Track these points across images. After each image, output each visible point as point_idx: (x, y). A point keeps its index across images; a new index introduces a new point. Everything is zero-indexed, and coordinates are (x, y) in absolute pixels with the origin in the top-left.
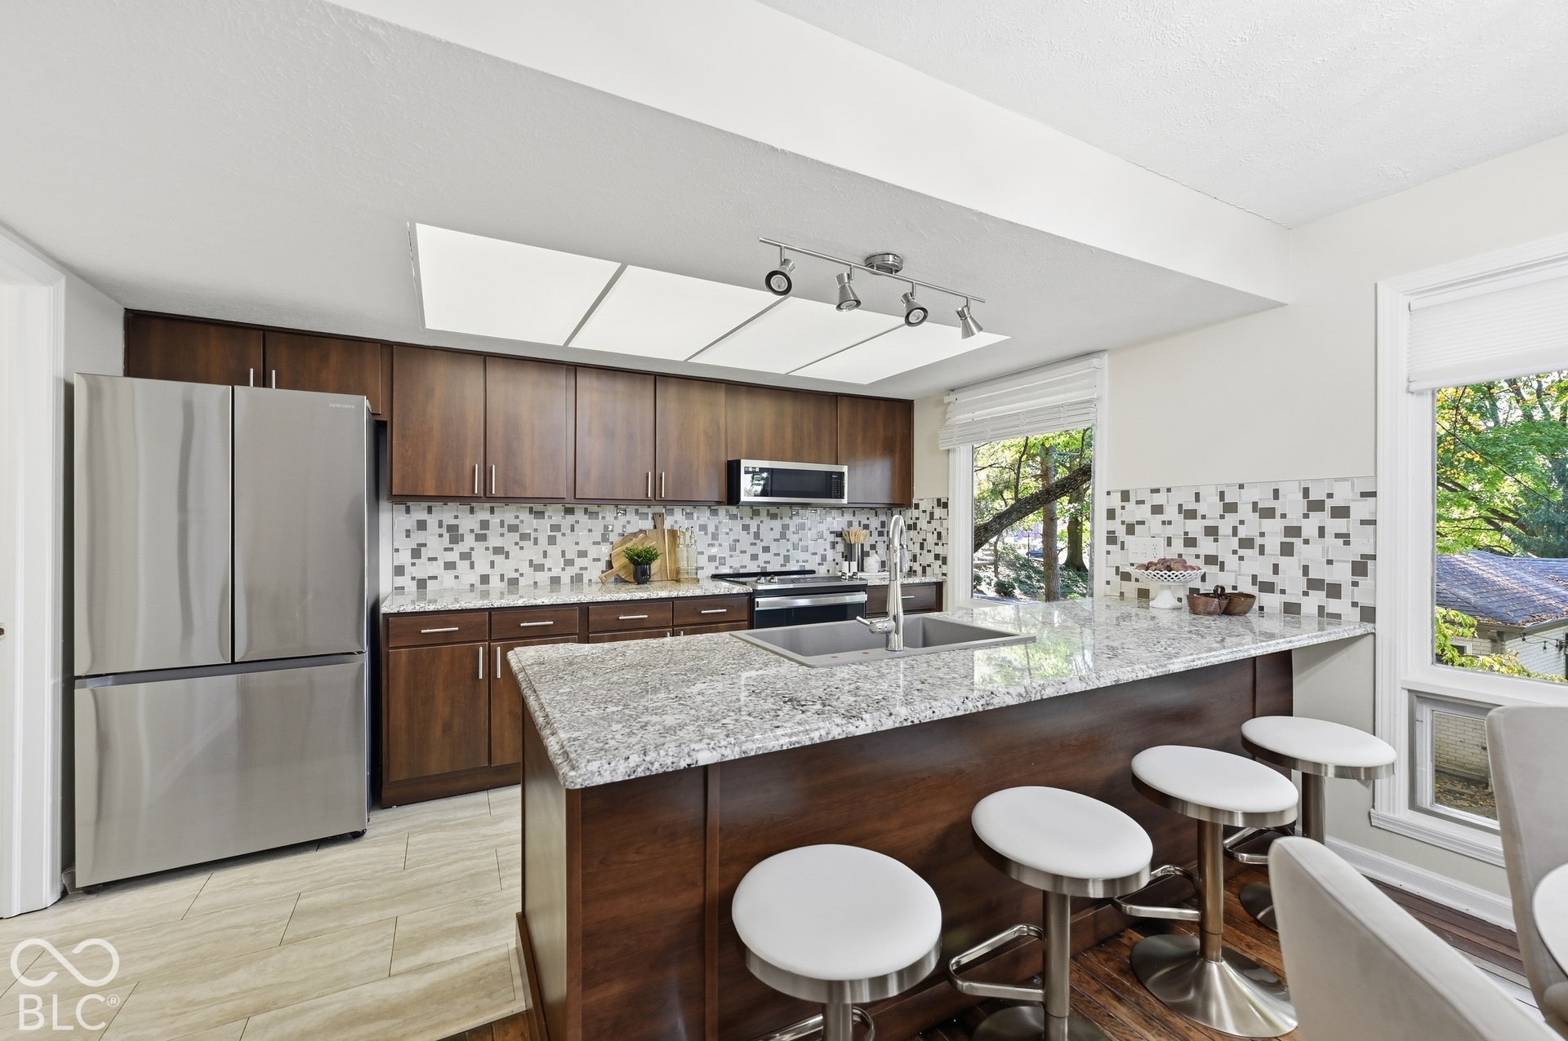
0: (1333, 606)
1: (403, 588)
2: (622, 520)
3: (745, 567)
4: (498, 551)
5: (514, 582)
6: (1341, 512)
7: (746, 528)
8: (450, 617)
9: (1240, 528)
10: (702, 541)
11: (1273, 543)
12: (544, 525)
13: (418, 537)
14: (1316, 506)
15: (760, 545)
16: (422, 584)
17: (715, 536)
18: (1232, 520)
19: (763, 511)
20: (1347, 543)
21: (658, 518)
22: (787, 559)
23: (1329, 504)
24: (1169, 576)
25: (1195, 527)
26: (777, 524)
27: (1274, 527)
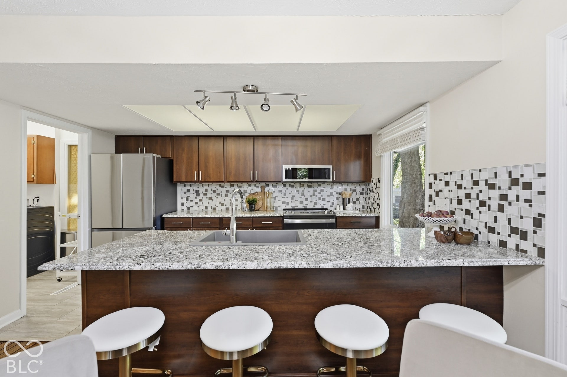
0: (524, 245)
1: (184, 209)
2: (250, 188)
3: (297, 206)
4: (210, 199)
5: (215, 209)
6: (528, 186)
7: (298, 191)
8: (181, 219)
9: (480, 195)
10: (280, 196)
11: (494, 204)
12: (224, 190)
13: (188, 194)
14: (515, 182)
15: (304, 198)
16: (189, 208)
17: (285, 194)
18: (476, 189)
19: (305, 185)
20: (531, 206)
21: (263, 187)
22: (316, 204)
23: (522, 181)
24: (437, 220)
25: (461, 193)
26: (311, 190)
27: (495, 194)
